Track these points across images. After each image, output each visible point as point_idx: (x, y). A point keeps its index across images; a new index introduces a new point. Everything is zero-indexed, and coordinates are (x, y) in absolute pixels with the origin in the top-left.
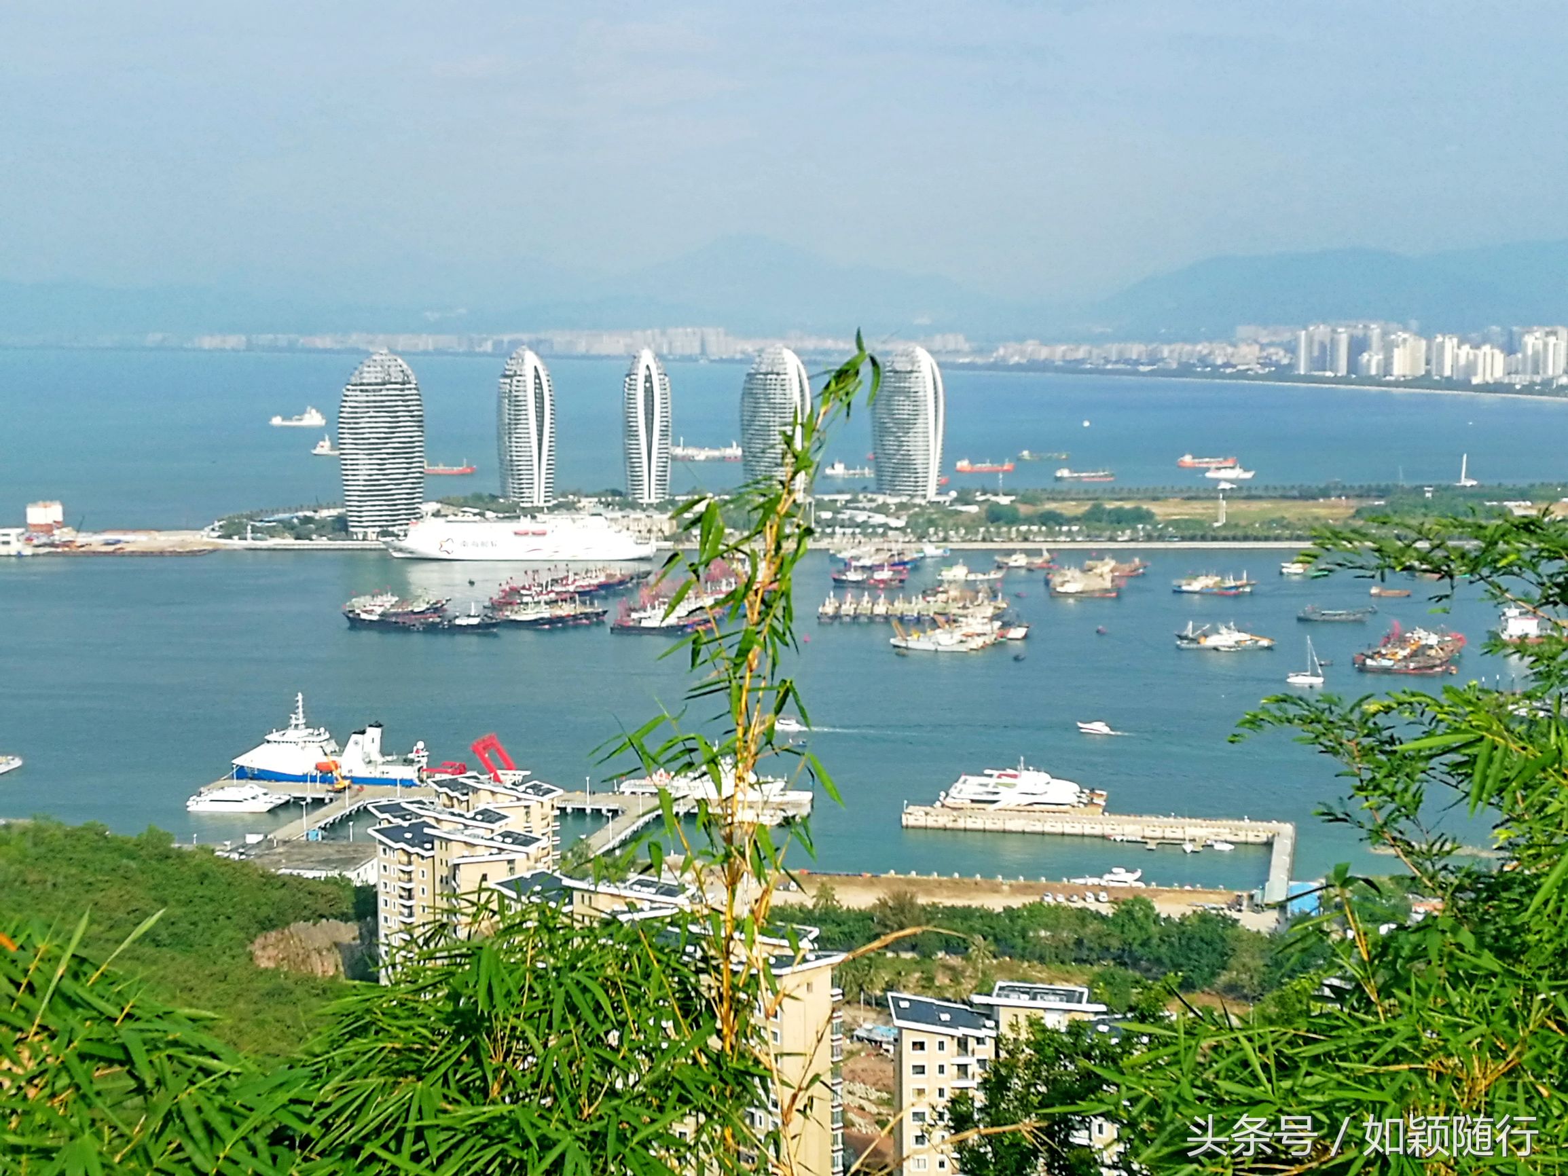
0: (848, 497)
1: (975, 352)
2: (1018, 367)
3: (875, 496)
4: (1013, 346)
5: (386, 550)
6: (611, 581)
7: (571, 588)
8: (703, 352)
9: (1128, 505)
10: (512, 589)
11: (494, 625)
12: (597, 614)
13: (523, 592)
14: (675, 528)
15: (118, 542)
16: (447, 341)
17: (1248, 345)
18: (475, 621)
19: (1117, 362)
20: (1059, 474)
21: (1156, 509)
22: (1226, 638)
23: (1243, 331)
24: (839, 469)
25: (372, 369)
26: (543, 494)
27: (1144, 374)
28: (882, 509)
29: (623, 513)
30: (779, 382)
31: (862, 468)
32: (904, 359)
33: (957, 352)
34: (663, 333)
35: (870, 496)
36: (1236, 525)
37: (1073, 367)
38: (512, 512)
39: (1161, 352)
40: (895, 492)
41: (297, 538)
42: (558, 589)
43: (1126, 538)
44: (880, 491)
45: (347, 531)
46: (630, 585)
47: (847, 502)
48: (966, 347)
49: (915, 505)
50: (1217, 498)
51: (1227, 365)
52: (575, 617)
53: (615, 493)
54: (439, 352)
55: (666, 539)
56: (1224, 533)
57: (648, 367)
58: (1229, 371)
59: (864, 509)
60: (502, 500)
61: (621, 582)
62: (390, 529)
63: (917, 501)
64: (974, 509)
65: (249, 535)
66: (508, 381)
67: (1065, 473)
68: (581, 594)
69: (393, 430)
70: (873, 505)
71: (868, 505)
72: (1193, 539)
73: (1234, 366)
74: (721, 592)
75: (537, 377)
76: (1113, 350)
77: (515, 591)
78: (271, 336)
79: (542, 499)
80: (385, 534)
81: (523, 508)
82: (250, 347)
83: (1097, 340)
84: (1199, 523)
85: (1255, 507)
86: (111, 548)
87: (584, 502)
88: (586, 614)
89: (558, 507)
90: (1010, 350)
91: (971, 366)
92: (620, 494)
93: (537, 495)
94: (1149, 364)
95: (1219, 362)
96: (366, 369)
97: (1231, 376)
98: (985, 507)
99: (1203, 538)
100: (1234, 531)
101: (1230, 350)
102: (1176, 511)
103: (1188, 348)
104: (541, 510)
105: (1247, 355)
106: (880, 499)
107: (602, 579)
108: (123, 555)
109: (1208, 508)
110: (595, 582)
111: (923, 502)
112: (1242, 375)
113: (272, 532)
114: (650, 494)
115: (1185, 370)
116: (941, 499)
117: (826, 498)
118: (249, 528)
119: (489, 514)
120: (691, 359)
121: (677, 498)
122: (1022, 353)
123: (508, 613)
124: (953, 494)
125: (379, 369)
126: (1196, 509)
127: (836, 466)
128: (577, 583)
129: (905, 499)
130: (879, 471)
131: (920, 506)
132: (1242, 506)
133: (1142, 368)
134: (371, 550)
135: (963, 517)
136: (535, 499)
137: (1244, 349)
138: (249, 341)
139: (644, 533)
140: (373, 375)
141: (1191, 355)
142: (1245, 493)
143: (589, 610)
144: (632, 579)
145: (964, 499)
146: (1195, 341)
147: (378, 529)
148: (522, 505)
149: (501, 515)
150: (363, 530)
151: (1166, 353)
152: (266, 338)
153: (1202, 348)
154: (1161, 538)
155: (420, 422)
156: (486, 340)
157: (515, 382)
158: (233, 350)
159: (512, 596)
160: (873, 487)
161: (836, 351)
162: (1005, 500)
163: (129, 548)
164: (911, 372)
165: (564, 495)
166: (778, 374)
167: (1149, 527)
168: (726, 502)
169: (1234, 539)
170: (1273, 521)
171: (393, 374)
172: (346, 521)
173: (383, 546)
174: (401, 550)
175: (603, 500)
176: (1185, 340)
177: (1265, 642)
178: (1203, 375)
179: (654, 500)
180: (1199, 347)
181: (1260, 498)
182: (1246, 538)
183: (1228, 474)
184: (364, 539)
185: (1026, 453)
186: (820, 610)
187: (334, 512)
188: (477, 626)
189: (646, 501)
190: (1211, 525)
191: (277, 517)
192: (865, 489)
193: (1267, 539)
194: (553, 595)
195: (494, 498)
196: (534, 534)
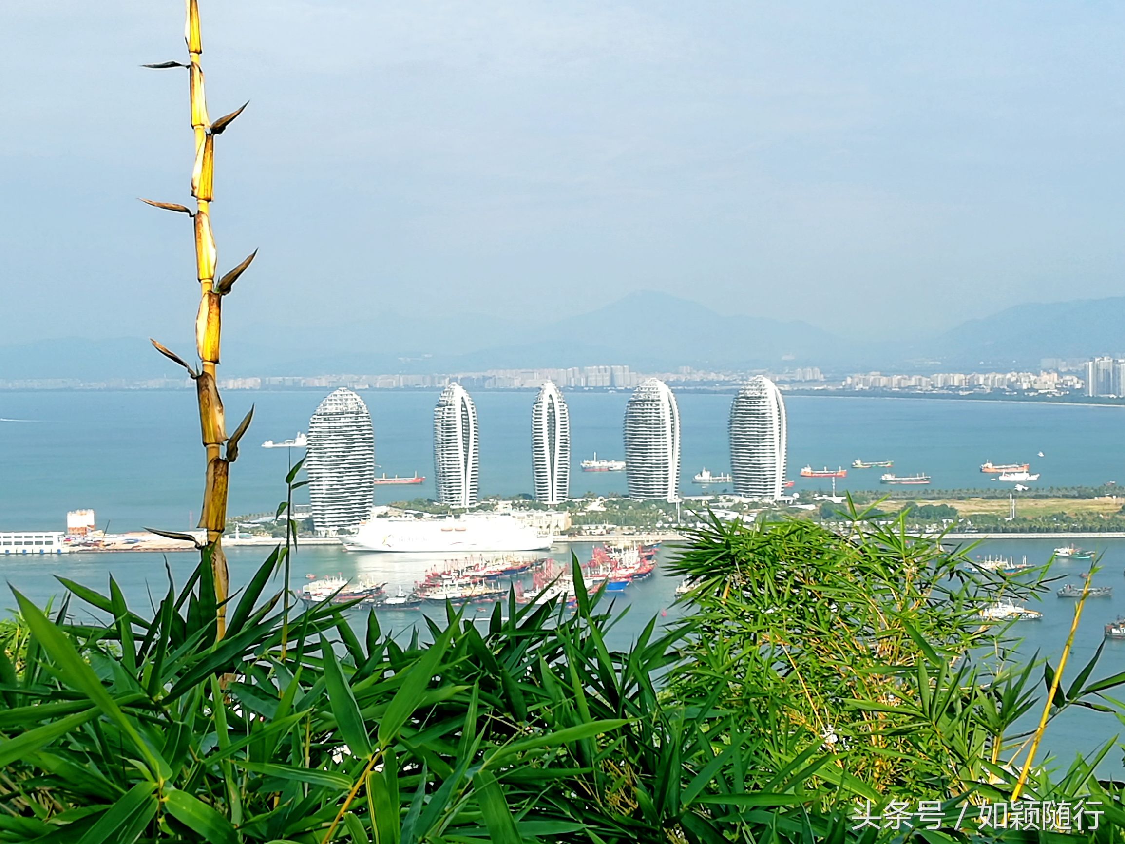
0: (710, 498)
1: (828, 381)
2: (862, 393)
3: (732, 497)
4: (858, 377)
5: (342, 544)
6: (515, 567)
7: (481, 573)
8: (612, 384)
9: (936, 503)
10: (435, 575)
11: (417, 604)
12: (500, 593)
13: (444, 577)
14: (570, 524)
15: (137, 541)
16: (414, 379)
17: (1049, 373)
18: (402, 601)
19: (942, 388)
20: (883, 478)
21: (959, 506)
22: (1003, 610)
23: (1046, 362)
24: (706, 475)
25: (333, 402)
26: (468, 498)
27: (963, 397)
28: (737, 508)
29: (528, 513)
30: (654, 407)
31: (725, 475)
32: (754, 387)
33: (814, 381)
34: (581, 371)
35: (728, 497)
36: (1024, 520)
37: (906, 394)
38: (441, 514)
39: (978, 380)
40: (748, 494)
41: (274, 537)
42: (471, 573)
43: (932, 531)
44: (736, 493)
45: (313, 530)
46: (530, 570)
47: (710, 501)
48: (822, 377)
49: (764, 505)
50: (1009, 498)
51: (1031, 389)
52: (481, 597)
53: (526, 496)
54: (408, 388)
55: (562, 533)
56: (1013, 526)
57: (550, 396)
58: (1032, 394)
59: (723, 508)
60: (436, 504)
61: (523, 568)
62: (347, 528)
63: (767, 500)
64: (811, 507)
65: (237, 534)
66: (442, 409)
67: (888, 477)
68: (489, 577)
69: (349, 448)
70: (731, 504)
71: (726, 505)
72: (987, 531)
73: (1037, 391)
74: (598, 575)
75: (464, 406)
76: (939, 379)
77: (436, 576)
78: (280, 378)
79: (468, 502)
80: (341, 531)
81: (454, 510)
82: (264, 387)
83: (927, 372)
84: (994, 518)
85: (1042, 503)
86: (130, 546)
87: (502, 504)
88: (490, 594)
89: (479, 508)
90: (856, 380)
91: (824, 393)
92: (530, 497)
93: (464, 499)
94: (966, 390)
95: (1025, 387)
96: (328, 402)
97: (1034, 399)
98: (820, 505)
99: (996, 531)
100: (1022, 524)
101: (1033, 378)
102: (978, 508)
103: (999, 376)
104: (463, 511)
105: (1048, 382)
106: (737, 499)
107: (508, 566)
108: (139, 552)
109: (1001, 506)
110: (503, 568)
111: (771, 502)
112: (1043, 397)
113: (254, 531)
114: (553, 497)
115: (997, 394)
116: (786, 499)
117: (693, 498)
118: (237, 528)
119: (426, 515)
120: (601, 389)
121: (574, 500)
122: (865, 382)
123: (428, 593)
124: (796, 495)
125: (339, 402)
126: (993, 507)
127: (704, 473)
128: (488, 569)
129: (756, 499)
130: (735, 477)
131: (768, 505)
132: (1031, 503)
133: (961, 393)
134: (330, 545)
135: (802, 514)
136: (462, 502)
137: (1045, 377)
138: (263, 382)
139: (545, 529)
140: (334, 407)
141: (1002, 381)
142: (1033, 494)
143: (493, 591)
144: (532, 565)
145: (803, 500)
146: (1005, 372)
147: (337, 528)
148: (451, 507)
149: (435, 516)
150: (325, 529)
151: (981, 381)
152: (276, 380)
153: (1011, 376)
154: (961, 530)
155: (369, 442)
156: (444, 378)
157: (447, 411)
158: (251, 389)
159: (434, 580)
160: (731, 491)
161: (718, 382)
162: (837, 500)
163: (145, 546)
164: (759, 397)
165: (486, 499)
166: (653, 401)
167: (951, 521)
168: (614, 502)
169: (1022, 531)
170: (1054, 516)
171: (350, 406)
172: (313, 522)
173: (340, 542)
174: (353, 544)
175: (516, 502)
176: (998, 371)
177: (1033, 615)
178: (1012, 398)
179: (556, 502)
180: (1008, 376)
181: (1047, 497)
182: (1031, 530)
183: (1020, 476)
184: (326, 537)
185: (858, 462)
186: (677, 590)
187: (306, 515)
188: (404, 605)
189: (550, 502)
190: (1003, 520)
191: (261, 520)
192: (725, 492)
193: (1048, 531)
194: (467, 579)
195: (430, 501)
196: (456, 530)
